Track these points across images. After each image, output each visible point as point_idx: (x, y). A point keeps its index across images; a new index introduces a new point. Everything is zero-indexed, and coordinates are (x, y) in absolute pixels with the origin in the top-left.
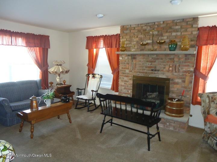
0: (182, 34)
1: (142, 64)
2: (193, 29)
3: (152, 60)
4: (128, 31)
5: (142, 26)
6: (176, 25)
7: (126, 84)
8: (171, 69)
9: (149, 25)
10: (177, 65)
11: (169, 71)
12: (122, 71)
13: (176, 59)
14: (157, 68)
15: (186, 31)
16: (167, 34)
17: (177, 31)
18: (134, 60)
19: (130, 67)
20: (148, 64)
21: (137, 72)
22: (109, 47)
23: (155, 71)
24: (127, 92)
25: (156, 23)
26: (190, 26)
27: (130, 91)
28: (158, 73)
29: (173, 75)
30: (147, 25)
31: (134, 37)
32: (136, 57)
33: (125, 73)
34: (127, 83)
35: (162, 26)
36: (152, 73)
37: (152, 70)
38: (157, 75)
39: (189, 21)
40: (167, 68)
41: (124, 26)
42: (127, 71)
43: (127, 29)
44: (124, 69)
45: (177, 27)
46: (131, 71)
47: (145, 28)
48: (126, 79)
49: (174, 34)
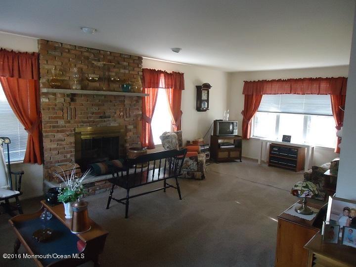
0: (130, 72)
1: (85, 109)
2: (139, 70)
3: (100, 103)
4: (57, 53)
5: (81, 50)
6: (124, 61)
7: (61, 145)
8: (122, 114)
9: (92, 51)
10: (128, 109)
11: (120, 116)
12: (51, 122)
13: (127, 102)
14: (107, 114)
15: (133, 70)
16: (116, 70)
17: (125, 68)
18: (72, 103)
19: (65, 115)
20: (95, 109)
21: (80, 123)
22: (12, 76)
23: (105, 117)
24: (64, 159)
25: (102, 52)
26: (137, 66)
27: (69, 156)
28: (108, 120)
29: (125, 121)
30: (89, 50)
31: (71, 65)
32: (75, 98)
33: (58, 127)
34: (63, 143)
35: (109, 58)
36: (102, 121)
37: (101, 117)
38: (108, 122)
39: (135, 59)
40: (118, 113)
41: (48, 41)
42: (61, 122)
43: (55, 49)
44: (54, 119)
45: (125, 64)
46: (69, 122)
47: (86, 54)
48: (60, 136)
49: (122, 71)
